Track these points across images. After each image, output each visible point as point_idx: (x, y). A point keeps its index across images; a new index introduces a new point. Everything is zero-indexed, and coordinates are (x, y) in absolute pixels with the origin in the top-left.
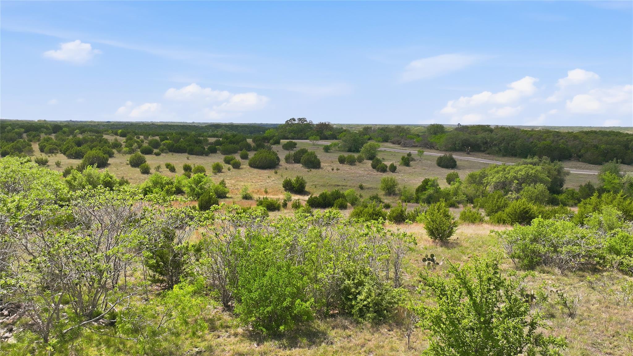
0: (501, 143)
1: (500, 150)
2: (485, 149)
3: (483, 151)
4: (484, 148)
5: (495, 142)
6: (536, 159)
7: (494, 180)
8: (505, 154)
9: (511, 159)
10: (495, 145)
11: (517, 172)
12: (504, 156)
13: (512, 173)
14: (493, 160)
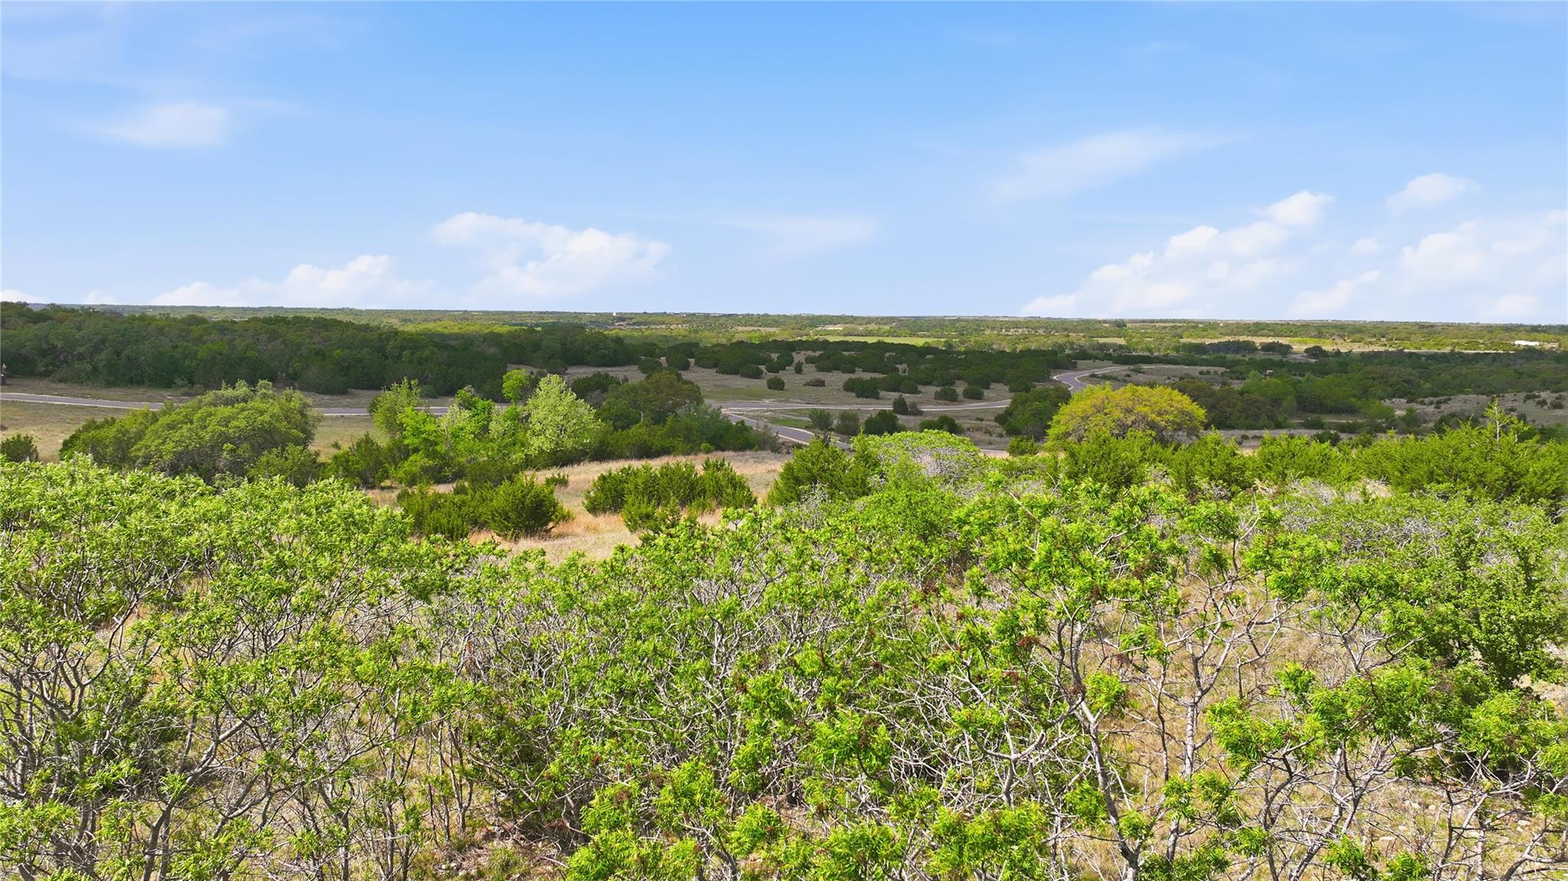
0: (97, 350)
1: (95, 369)
2: (51, 367)
3: (44, 375)
4: (47, 365)
5: (80, 349)
6: (242, 389)
7: (169, 446)
8: (112, 379)
9: (133, 391)
10: (81, 357)
11: (226, 422)
12: (110, 384)
13: (213, 426)
14: (84, 396)
